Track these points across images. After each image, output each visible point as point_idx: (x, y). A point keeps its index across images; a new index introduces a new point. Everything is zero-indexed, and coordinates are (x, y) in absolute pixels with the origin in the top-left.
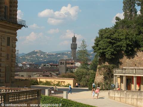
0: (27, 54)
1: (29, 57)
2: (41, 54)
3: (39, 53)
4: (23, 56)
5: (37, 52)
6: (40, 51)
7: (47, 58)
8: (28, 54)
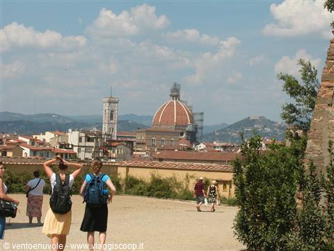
0: (231, 126)
1: (236, 132)
2: (265, 127)
3: (259, 123)
4: (221, 130)
5: (254, 121)
6: (261, 117)
7: (279, 134)
8: (233, 125)
